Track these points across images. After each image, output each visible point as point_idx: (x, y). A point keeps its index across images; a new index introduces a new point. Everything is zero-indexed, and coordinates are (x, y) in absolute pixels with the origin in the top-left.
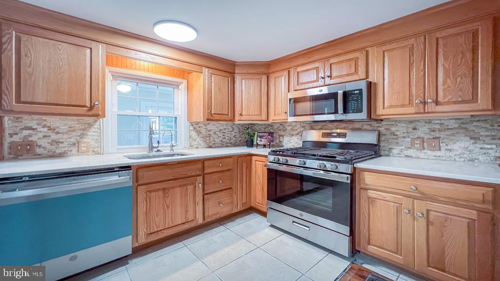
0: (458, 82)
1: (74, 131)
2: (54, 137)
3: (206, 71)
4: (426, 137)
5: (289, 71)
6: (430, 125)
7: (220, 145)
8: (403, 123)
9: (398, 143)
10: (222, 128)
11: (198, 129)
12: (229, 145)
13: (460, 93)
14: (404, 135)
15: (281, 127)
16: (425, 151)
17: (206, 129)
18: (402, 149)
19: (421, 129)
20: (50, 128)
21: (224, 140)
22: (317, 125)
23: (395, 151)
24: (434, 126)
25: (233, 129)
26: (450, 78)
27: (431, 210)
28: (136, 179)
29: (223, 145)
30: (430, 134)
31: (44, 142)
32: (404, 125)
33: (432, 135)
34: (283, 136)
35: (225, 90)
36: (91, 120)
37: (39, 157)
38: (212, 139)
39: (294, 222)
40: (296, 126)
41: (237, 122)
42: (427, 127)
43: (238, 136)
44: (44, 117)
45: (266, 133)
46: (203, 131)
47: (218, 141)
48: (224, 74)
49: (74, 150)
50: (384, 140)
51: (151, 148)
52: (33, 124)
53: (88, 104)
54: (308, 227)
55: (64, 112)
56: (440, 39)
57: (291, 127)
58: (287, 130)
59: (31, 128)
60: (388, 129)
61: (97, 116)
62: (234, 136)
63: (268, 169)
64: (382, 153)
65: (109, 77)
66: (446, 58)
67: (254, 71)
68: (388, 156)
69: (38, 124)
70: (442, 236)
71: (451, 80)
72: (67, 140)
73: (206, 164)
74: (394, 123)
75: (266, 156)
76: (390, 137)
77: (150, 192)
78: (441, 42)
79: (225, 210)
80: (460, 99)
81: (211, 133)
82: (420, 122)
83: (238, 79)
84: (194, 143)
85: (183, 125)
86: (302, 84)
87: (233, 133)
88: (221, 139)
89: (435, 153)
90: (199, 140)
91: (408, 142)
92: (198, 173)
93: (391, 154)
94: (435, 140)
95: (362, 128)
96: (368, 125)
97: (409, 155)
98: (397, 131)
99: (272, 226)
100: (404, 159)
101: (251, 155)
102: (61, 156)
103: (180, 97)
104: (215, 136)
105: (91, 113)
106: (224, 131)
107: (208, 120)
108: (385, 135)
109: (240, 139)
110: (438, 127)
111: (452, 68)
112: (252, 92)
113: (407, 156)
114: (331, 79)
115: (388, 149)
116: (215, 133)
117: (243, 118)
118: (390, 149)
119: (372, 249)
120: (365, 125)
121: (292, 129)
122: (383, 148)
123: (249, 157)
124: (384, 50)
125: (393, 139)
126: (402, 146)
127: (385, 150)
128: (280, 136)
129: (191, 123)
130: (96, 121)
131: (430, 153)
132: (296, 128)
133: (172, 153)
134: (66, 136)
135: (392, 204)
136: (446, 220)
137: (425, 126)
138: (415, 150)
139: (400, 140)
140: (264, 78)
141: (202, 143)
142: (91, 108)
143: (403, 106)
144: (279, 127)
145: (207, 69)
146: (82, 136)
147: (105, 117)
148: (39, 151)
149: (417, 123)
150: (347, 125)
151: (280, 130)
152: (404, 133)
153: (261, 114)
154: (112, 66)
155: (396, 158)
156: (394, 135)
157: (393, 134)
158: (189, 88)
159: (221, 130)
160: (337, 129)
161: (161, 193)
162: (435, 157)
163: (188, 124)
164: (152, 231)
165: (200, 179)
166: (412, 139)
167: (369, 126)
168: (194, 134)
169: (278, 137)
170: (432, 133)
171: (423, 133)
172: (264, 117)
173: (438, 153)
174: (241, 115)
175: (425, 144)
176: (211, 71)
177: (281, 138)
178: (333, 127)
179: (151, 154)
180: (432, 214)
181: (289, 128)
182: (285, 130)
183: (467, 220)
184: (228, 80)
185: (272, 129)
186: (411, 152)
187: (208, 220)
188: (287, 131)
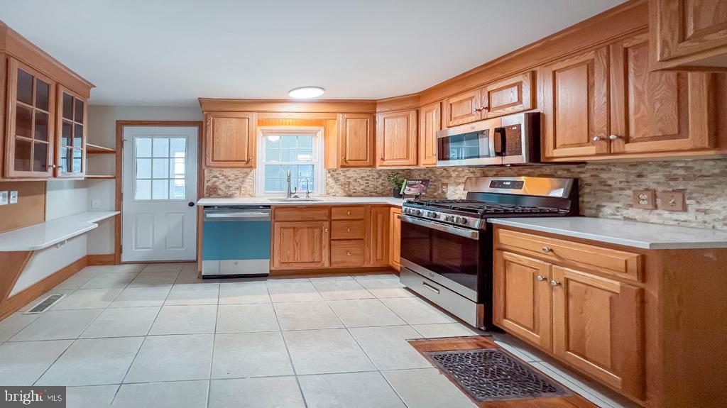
0: (656, 109)
1: (238, 179)
2: (227, 183)
3: (340, 116)
4: (660, 189)
5: (441, 103)
6: (667, 169)
7: (362, 194)
8: (620, 167)
9: (611, 198)
10: (365, 175)
11: (336, 176)
12: (374, 194)
13: (660, 124)
14: (622, 185)
15: (445, 173)
16: (658, 211)
17: (345, 176)
18: (618, 208)
19: (651, 176)
20: (226, 177)
21: (368, 189)
22: (491, 171)
23: (608, 210)
24: (675, 172)
25: (380, 176)
26: (644, 103)
27: (572, 280)
28: (274, 216)
29: (365, 194)
30: (669, 184)
31: (222, 187)
32: (621, 170)
33: (671, 187)
34: (446, 185)
35: (362, 133)
36: (248, 170)
37: (220, 196)
38: (351, 187)
39: (424, 283)
40: (463, 171)
41: (378, 168)
42: (661, 174)
43: (387, 184)
44: (223, 169)
45: (419, 180)
46: (342, 179)
47: (359, 189)
48: (362, 116)
49: (238, 192)
50: (589, 193)
51: (290, 194)
52: (217, 174)
53: (246, 159)
54: (437, 290)
55: (233, 165)
56: (629, 50)
57: (457, 173)
58: (451, 177)
59: (216, 177)
60: (595, 176)
61: (251, 167)
62: (382, 184)
63: (402, 222)
64: (587, 212)
65: (260, 134)
66: (637, 77)
67: (398, 107)
68: (596, 216)
69: (220, 174)
70: (582, 313)
71: (646, 106)
72: (235, 184)
73: (333, 210)
74: (604, 167)
75: (401, 207)
76: (598, 187)
77: (284, 228)
78: (631, 54)
79: (354, 262)
80: (660, 134)
81: (351, 180)
82: (650, 165)
83: (379, 118)
84: (330, 191)
85: (320, 173)
86: (455, 118)
87: (380, 180)
88: (362, 187)
89: (675, 216)
90: (337, 188)
91: (629, 196)
92: (324, 218)
93: (600, 214)
94: (674, 194)
95: (556, 174)
96: (564, 170)
97: (630, 217)
98: (611, 179)
99: (407, 289)
100: (620, 223)
101: (390, 206)
102: (230, 196)
103: (318, 143)
104: (356, 184)
105: (248, 165)
106: (368, 178)
107: (342, 167)
108: (590, 185)
109: (389, 188)
110: (682, 172)
111: (648, 90)
112: (396, 131)
113: (626, 219)
114: (489, 111)
115: (595, 206)
116: (355, 180)
117: (385, 163)
118: (599, 207)
119: (507, 324)
120: (559, 169)
121: (458, 176)
122: (587, 205)
123: (386, 208)
124: (554, 69)
125: (604, 191)
126: (618, 202)
127: (590, 208)
128: (443, 184)
129: (329, 170)
130: (251, 171)
131: (666, 214)
132: (463, 174)
133: (308, 199)
134: (233, 183)
135: (529, 269)
136: (586, 293)
137: (657, 171)
138: (641, 210)
139: (614, 193)
140: (413, 114)
141: (341, 192)
142: (248, 162)
143: (580, 145)
144: (441, 173)
145: (341, 115)
146: (242, 182)
147: (256, 167)
148: (220, 192)
149: (643, 166)
150: (533, 170)
151: (443, 177)
152: (621, 182)
153: (408, 158)
154: (262, 125)
155: (609, 221)
156: (604, 185)
157: (604, 183)
158: (326, 134)
159: (363, 177)
160: (519, 175)
161: (292, 230)
162: (677, 222)
163: (325, 171)
164: (284, 261)
165: (326, 224)
166: (634, 191)
167: (566, 172)
168: (331, 181)
169: (440, 186)
170: (672, 183)
171: (654, 183)
172: (412, 160)
173: (683, 216)
174: (383, 159)
175: (659, 201)
176: (346, 116)
177: (444, 187)
178: (513, 173)
179: (289, 199)
180: (572, 284)
181: (454, 175)
182: (449, 177)
183: (610, 294)
184: (367, 122)
185: (433, 175)
186: (631, 213)
187: (334, 266)
188: (452, 179)
